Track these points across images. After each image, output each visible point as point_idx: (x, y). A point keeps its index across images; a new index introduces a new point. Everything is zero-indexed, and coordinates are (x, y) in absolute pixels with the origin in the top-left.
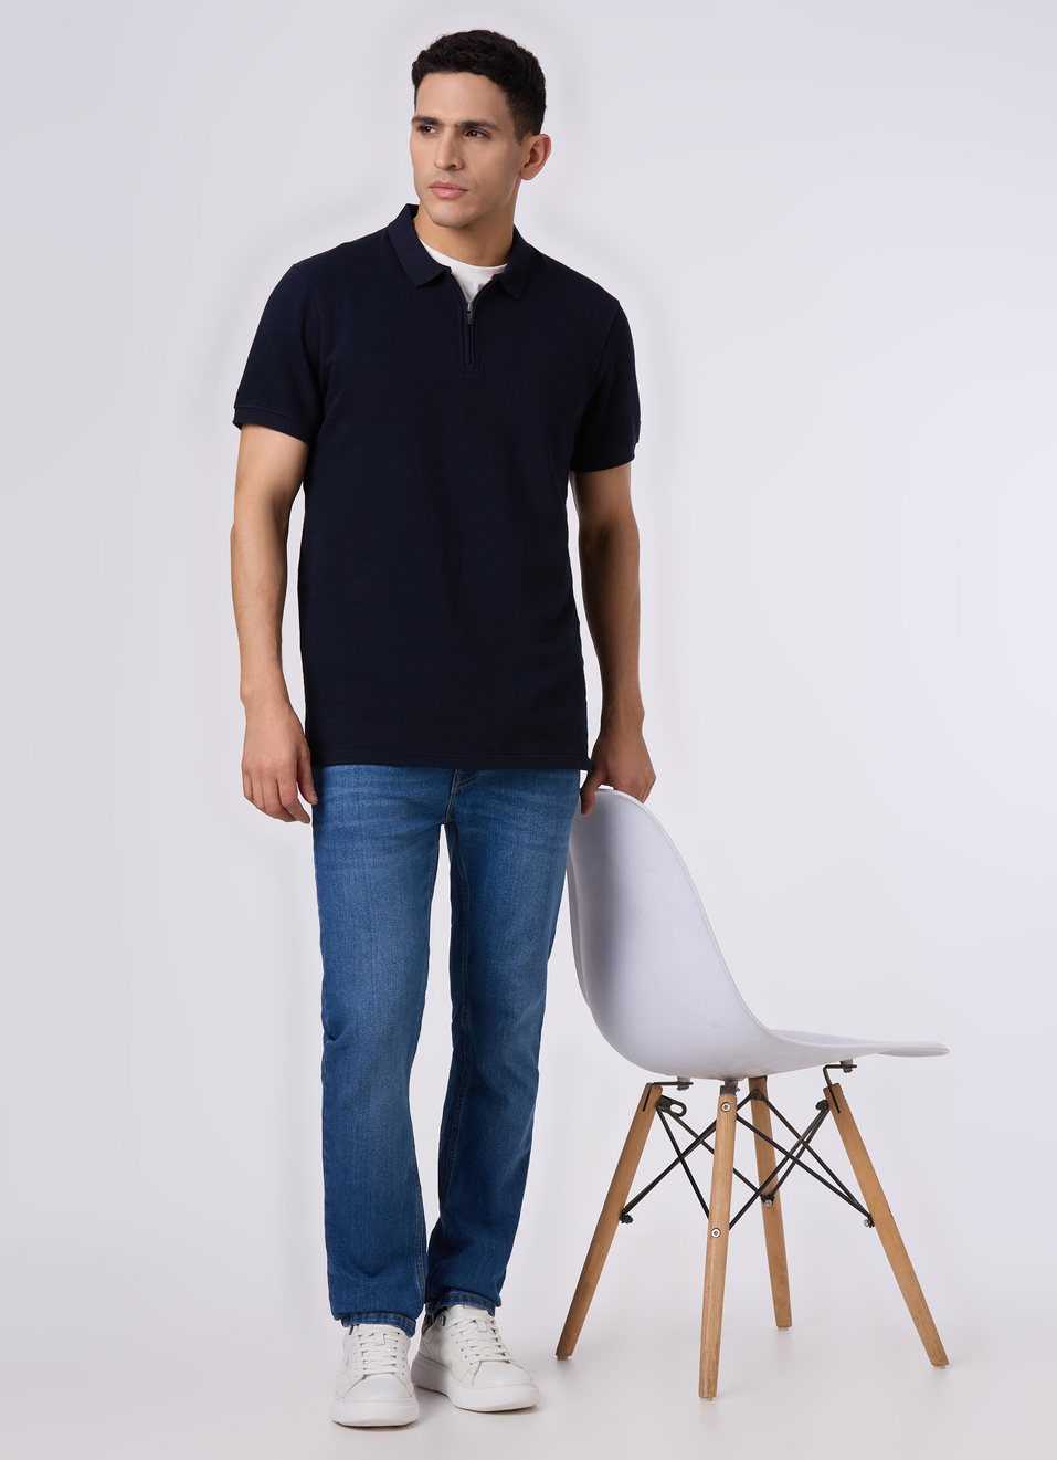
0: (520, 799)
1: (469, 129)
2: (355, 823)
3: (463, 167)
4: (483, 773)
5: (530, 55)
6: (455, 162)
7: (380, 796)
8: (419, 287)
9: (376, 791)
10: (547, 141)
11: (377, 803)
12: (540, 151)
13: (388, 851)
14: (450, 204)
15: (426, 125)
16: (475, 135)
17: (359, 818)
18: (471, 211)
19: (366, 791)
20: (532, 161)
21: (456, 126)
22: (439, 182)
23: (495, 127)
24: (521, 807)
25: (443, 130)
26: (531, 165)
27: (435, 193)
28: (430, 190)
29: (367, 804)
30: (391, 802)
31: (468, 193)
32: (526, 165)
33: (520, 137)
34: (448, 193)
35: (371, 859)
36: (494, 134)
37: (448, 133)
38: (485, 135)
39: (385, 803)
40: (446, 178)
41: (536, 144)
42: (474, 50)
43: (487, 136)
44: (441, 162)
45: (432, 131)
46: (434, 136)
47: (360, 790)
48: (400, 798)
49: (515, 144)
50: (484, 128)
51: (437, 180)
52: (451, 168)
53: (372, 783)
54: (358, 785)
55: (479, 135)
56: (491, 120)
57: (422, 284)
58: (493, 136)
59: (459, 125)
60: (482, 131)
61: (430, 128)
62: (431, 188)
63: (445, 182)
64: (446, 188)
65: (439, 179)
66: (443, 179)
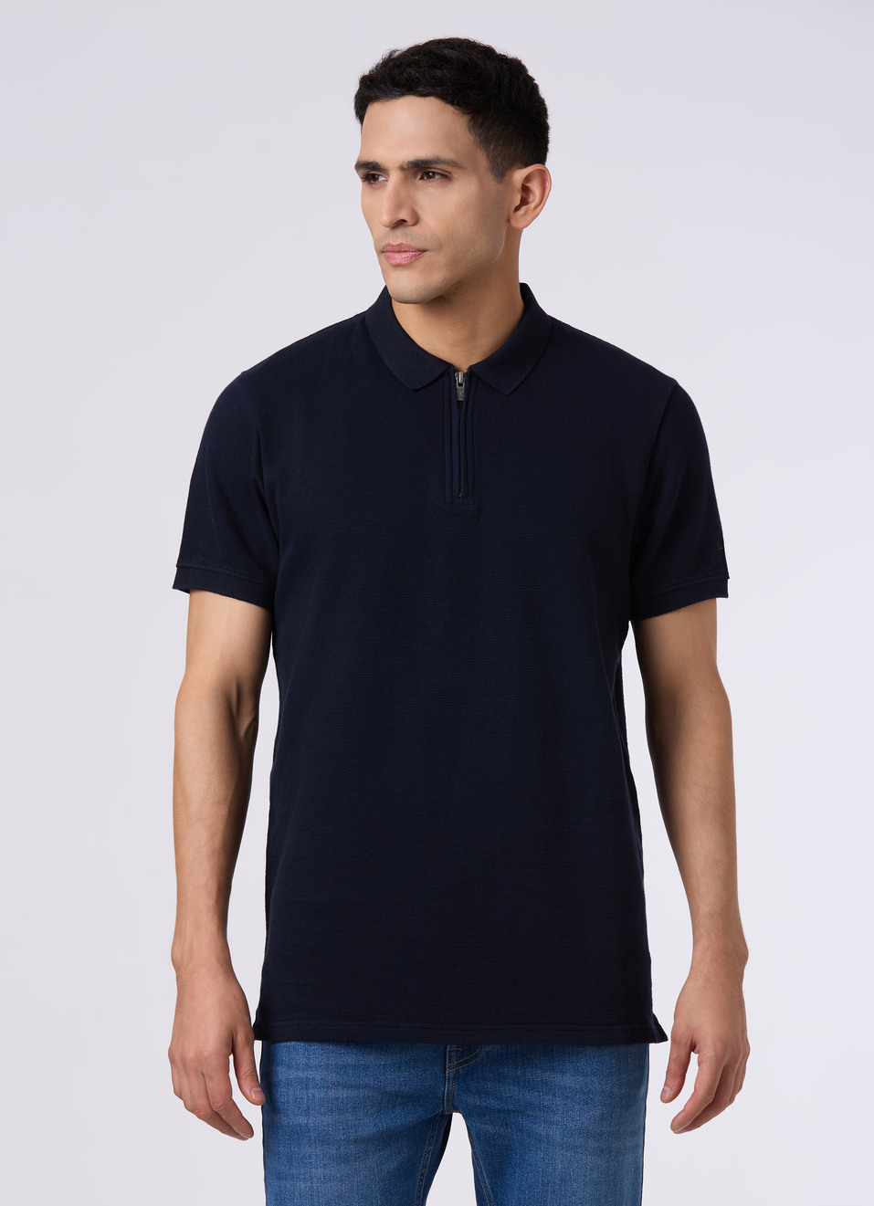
0: (544, 1083)
1: (422, 170)
2: (302, 1120)
3: (417, 221)
4: (488, 1048)
7: (337, 1085)
9: (333, 1077)
11: (332, 1093)
12: (535, 187)
13: (345, 1159)
14: (406, 273)
15: (371, 172)
16: (432, 178)
17: (308, 1114)
19: (318, 1077)
20: (524, 202)
21: (402, 168)
23: (453, 164)
24: (547, 1094)
25: (389, 177)
26: (524, 208)
27: (388, 260)
29: (319, 1095)
30: (352, 1093)
31: (429, 254)
32: (518, 208)
33: (501, 172)
35: (320, 1171)
36: (456, 174)
37: (394, 177)
38: (443, 176)
39: (343, 1093)
43: (446, 177)
45: (381, 179)
46: (382, 185)
47: (310, 1074)
48: (366, 1086)
50: (440, 166)
51: (387, 242)
52: (399, 224)
53: (327, 1066)
54: (308, 1067)
55: (436, 177)
56: (446, 154)
57: (419, 387)
58: (455, 175)
59: (405, 166)
60: (438, 171)
61: (379, 175)
62: (383, 253)
63: (396, 244)
64: (399, 251)
65: (389, 241)
66: (393, 240)
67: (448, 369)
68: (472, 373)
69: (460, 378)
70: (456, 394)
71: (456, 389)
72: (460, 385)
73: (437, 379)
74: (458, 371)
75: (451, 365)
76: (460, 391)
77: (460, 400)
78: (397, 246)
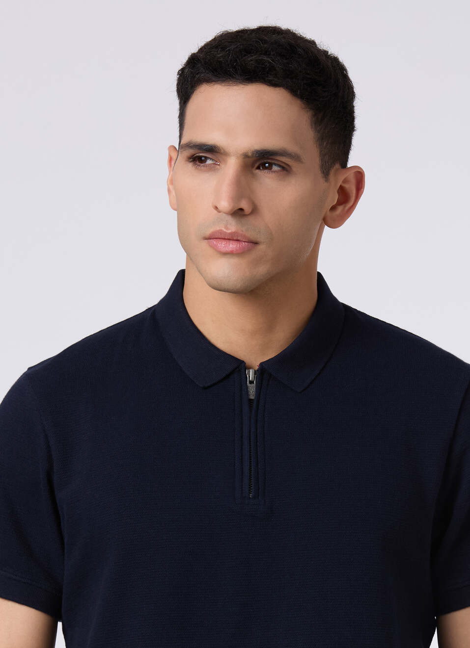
1: (262, 160)
3: (255, 210)
5: (335, 60)
6: (244, 205)
8: (205, 388)
10: (359, 176)
12: (351, 189)
14: (234, 261)
15: (199, 154)
16: (270, 168)
18: (262, 270)
20: (342, 202)
21: (246, 156)
22: (221, 232)
23: (297, 158)
25: (225, 162)
26: (340, 209)
27: (214, 248)
28: (205, 244)
31: (262, 247)
32: (333, 208)
33: (326, 173)
34: (232, 246)
36: (295, 166)
37: (231, 167)
38: (283, 168)
40: (231, 226)
41: (346, 181)
42: (266, 53)
43: (286, 169)
44: (225, 204)
45: (209, 162)
46: (212, 169)
49: (321, 180)
50: (284, 159)
51: (217, 228)
52: (238, 213)
55: (275, 168)
56: (291, 148)
57: (209, 384)
58: (294, 169)
59: (250, 154)
60: (276, 162)
61: (206, 158)
62: (206, 239)
63: (229, 231)
64: (229, 239)
65: (221, 227)
66: (226, 228)
67: (239, 366)
68: (263, 370)
69: (251, 375)
70: (247, 392)
71: (247, 387)
72: (251, 382)
73: (227, 377)
74: (249, 368)
75: (243, 361)
76: (252, 389)
77: (252, 397)
78: (231, 234)
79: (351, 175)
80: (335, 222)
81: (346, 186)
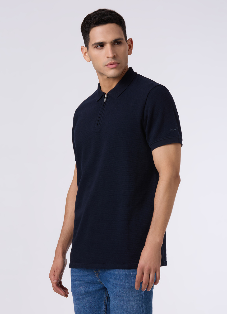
3: (117, 56)
6: (115, 54)
32: (129, 50)
34: (114, 66)
38: (120, 43)
44: (111, 55)
62: (106, 66)
63: (113, 62)
64: (113, 64)
65: (110, 62)
66: (111, 61)
72: (105, 98)
76: (105, 100)
77: (105, 102)
78: (113, 63)
79: (130, 41)
80: (130, 53)
81: (130, 44)
